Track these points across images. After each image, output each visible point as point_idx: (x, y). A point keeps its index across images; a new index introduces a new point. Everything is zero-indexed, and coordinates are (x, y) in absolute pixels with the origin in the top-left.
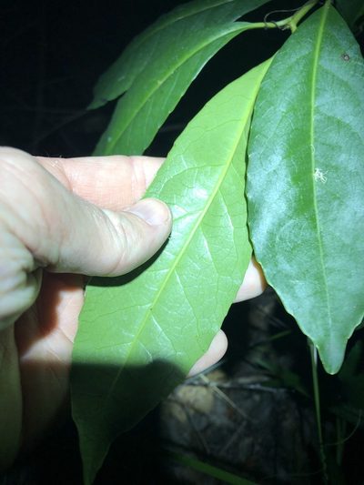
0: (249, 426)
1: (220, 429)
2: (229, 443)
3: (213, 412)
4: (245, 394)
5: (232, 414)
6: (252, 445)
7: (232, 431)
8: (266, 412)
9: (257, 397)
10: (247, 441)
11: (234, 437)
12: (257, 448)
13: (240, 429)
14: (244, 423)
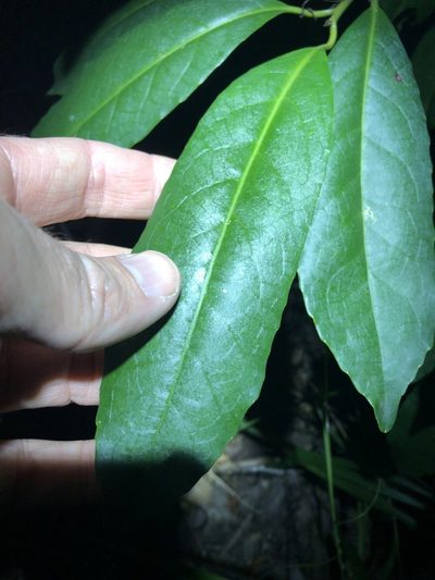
0: (255, 519)
1: (220, 525)
2: (233, 541)
3: (212, 504)
4: (251, 480)
5: (234, 506)
6: (260, 543)
7: (234, 527)
8: (277, 500)
9: (265, 484)
10: (255, 537)
11: (239, 533)
12: (266, 546)
13: (246, 524)
14: (250, 517)
